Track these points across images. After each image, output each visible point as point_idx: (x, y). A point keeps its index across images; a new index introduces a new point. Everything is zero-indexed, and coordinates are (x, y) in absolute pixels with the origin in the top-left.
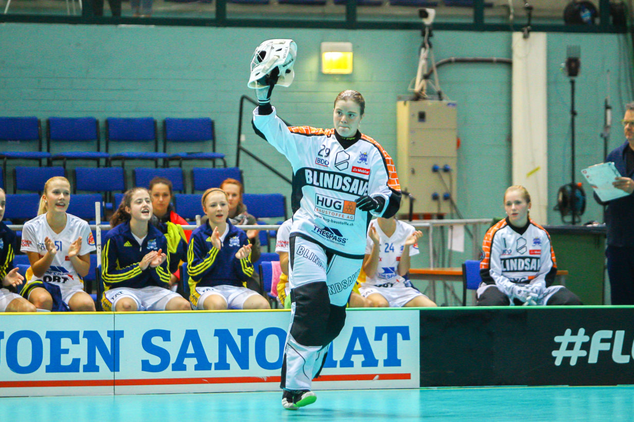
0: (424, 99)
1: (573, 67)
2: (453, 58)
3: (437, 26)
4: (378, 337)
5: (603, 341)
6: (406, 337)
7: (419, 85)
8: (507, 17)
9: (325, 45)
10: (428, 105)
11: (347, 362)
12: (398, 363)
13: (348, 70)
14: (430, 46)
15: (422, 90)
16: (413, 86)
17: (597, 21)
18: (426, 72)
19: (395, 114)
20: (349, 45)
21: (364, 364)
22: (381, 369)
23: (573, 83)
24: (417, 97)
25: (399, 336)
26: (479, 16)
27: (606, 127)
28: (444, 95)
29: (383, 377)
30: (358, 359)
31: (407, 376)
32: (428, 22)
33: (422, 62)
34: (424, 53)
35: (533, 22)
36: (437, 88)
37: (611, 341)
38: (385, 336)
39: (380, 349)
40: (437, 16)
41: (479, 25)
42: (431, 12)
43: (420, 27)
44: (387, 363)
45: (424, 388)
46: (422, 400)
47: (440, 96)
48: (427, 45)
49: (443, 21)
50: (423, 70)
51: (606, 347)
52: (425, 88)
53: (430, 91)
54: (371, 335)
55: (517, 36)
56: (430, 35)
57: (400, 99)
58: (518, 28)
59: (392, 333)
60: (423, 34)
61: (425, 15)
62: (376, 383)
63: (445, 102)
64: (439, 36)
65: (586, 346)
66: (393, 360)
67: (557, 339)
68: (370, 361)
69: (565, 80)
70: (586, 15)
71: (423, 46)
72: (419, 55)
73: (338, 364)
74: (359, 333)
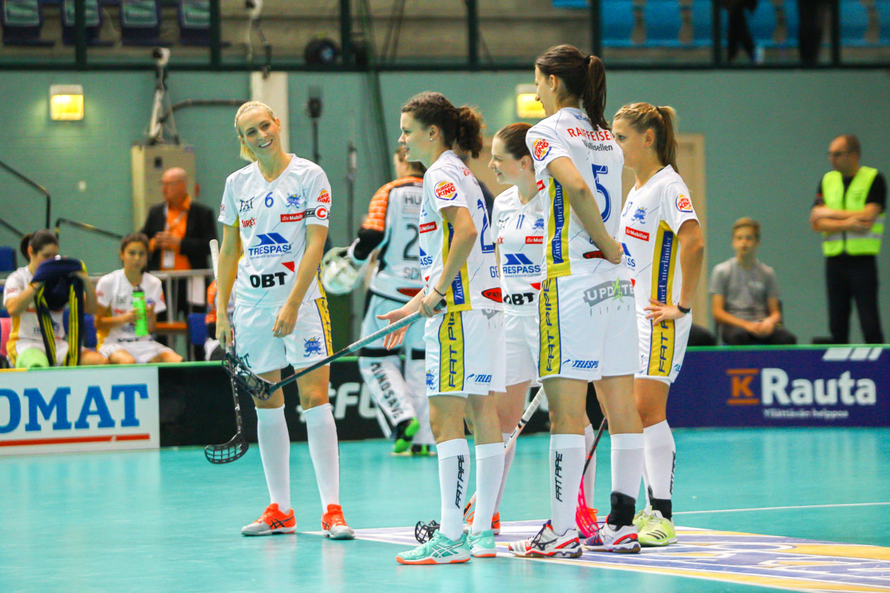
0: (161, 143)
1: (315, 108)
2: (190, 100)
3: (172, 67)
4: (115, 396)
5: (350, 394)
6: (144, 395)
7: (155, 129)
8: (245, 56)
9: (53, 89)
10: (165, 149)
11: (82, 424)
12: (135, 423)
13: (78, 115)
14: (166, 88)
15: (158, 134)
16: (148, 130)
17: (339, 60)
18: (161, 115)
19: (129, 161)
20: (78, 88)
21: (101, 425)
22: (118, 430)
23: (315, 126)
24: (153, 142)
25: (137, 395)
26: (215, 56)
27: (350, 170)
28: (181, 139)
29: (120, 438)
30: (93, 420)
31: (146, 437)
32: (163, 62)
33: (157, 106)
34: (159, 96)
35: (274, 61)
36: (173, 132)
37: (358, 394)
38: (122, 395)
39: (117, 409)
40: (171, 56)
41: (216, 66)
42: (166, 52)
43: (151, 68)
44: (124, 424)
45: (165, 450)
46: (163, 461)
47: (176, 141)
48: (163, 87)
49: (177, 61)
50: (158, 113)
51: (353, 400)
52: (161, 132)
53: (166, 135)
54: (106, 394)
55: (256, 77)
56: (165, 77)
57: (134, 144)
58: (257, 68)
59: (129, 392)
60: (158, 76)
61: (158, 55)
62: (114, 444)
63: (183, 146)
64: (175, 78)
65: (333, 400)
66: (130, 420)
68: (107, 421)
69: (306, 121)
70: (327, 54)
71: (158, 88)
72: (153, 97)
73: (73, 426)
74: (94, 393)
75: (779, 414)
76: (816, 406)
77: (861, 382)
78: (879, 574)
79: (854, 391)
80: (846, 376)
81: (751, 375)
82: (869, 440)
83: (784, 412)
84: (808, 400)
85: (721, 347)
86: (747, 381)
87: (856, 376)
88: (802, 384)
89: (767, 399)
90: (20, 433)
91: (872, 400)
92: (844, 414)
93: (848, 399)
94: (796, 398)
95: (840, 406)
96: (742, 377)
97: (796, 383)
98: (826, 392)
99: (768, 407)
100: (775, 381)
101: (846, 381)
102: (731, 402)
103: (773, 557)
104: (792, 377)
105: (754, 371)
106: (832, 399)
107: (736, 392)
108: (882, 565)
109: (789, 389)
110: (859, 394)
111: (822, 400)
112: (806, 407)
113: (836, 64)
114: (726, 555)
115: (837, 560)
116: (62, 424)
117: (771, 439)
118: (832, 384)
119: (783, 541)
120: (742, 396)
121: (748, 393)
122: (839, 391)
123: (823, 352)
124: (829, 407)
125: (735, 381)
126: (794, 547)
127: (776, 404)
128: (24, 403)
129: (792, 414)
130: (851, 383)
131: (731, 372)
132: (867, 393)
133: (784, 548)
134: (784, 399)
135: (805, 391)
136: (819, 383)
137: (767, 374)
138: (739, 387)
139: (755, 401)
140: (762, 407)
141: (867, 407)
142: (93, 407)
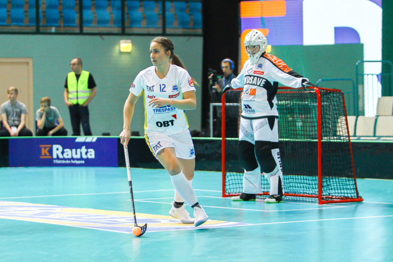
75: (59, 162)
76: (73, 159)
77: (89, 150)
78: (93, 219)
79: (86, 153)
80: (84, 147)
81: (48, 147)
82: (92, 171)
83: (62, 161)
84: (70, 157)
85: (34, 137)
86: (47, 149)
87: (87, 148)
88: (67, 151)
89: (55, 156)
91: (93, 156)
92: (83, 162)
93: (84, 156)
94: (66, 157)
95: (81, 159)
96: (45, 148)
97: (65, 150)
98: (76, 154)
99: (55, 159)
100: (57, 149)
101: (84, 149)
102: (41, 157)
103: (54, 213)
104: (64, 148)
105: (50, 146)
106: (78, 156)
107: (43, 154)
108: (94, 216)
109: (63, 153)
110: (89, 154)
111: (75, 156)
112: (69, 159)
113: (81, 33)
114: (37, 212)
115: (78, 214)
117: (55, 170)
118: (78, 150)
119: (58, 207)
120: (45, 155)
121: (48, 154)
122: (81, 153)
123: (75, 139)
124: (78, 159)
125: (43, 149)
126: (62, 209)
127: (58, 158)
129: (64, 162)
130: (86, 150)
131: (41, 146)
132: (92, 154)
133: (58, 210)
134: (61, 156)
135: (69, 153)
136: (74, 150)
137: (55, 147)
138: (44, 151)
139: (50, 157)
140: (53, 159)
141: (92, 159)
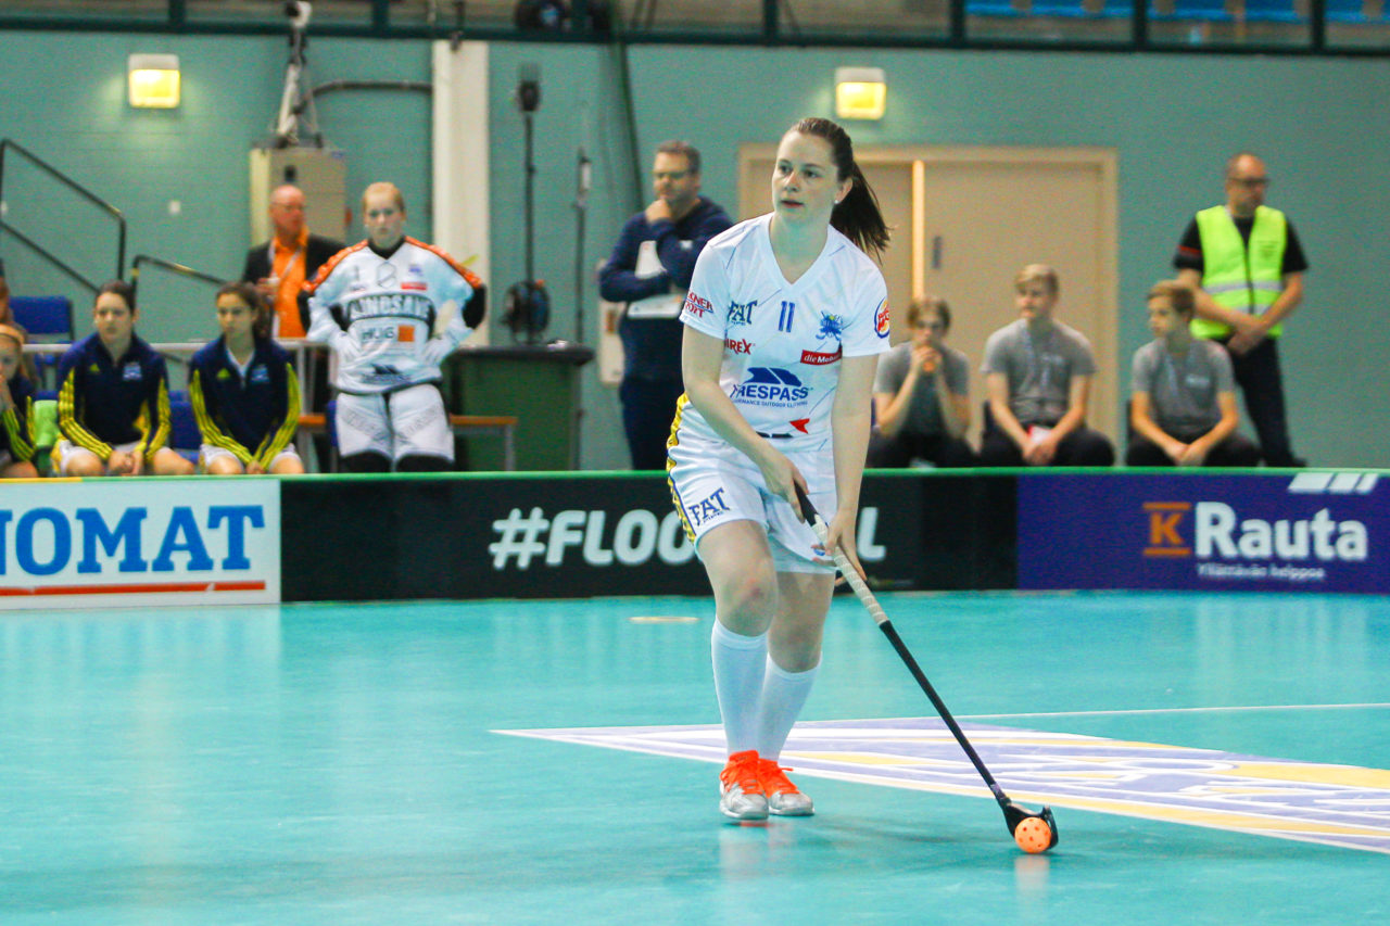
0: (296, 145)
1: (529, 97)
2: (339, 81)
3: (314, 31)
4: (214, 523)
5: (572, 528)
6: (258, 522)
7: (286, 123)
8: (425, 16)
9: (135, 59)
10: (300, 155)
11: (163, 564)
12: (245, 565)
13: (171, 100)
14: (304, 61)
15: (291, 131)
16: (276, 125)
17: (568, 24)
18: (297, 103)
19: (246, 170)
20: (172, 59)
21: (192, 567)
22: (218, 574)
23: (529, 124)
24: (283, 143)
25: (247, 522)
26: (380, 16)
27: (581, 191)
28: (326, 141)
29: (220, 587)
30: (181, 559)
31: (259, 586)
32: (300, 22)
33: (290, 89)
34: (293, 73)
35: (468, 25)
36: (314, 129)
37: (583, 528)
38: (225, 522)
39: (216, 543)
40: (314, 14)
41: (380, 30)
42: (305, 9)
43: (284, 31)
44: (228, 565)
45: (287, 606)
46: (285, 623)
47: (318, 141)
48: (299, 59)
49: (322, 21)
50: (292, 98)
51: (575, 537)
52: (296, 128)
53: (303, 134)
54: (201, 519)
55: (441, 48)
56: (304, 45)
57: (255, 145)
58: (441, 34)
59: (236, 518)
60: (292, 43)
61: (293, 12)
62: (211, 596)
63: (327, 149)
64: (317, 46)
65: (543, 537)
66: (236, 560)
67: (498, 525)
68: (201, 562)
69: (517, 117)
70: (549, 16)
71: (292, 61)
72: (284, 76)
73: (150, 567)
74: (182, 517)
75: (1220, 572)
76: (1277, 560)
77: (1346, 526)
78: (1361, 809)
79: (1334, 539)
80: (1322, 516)
81: (1179, 511)
82: (1356, 611)
83: (1231, 568)
84: (1264, 551)
86: (1174, 519)
87: (1337, 517)
88: (1257, 528)
89: (1203, 549)
90: (69, 576)
91: (1361, 553)
92: (1319, 574)
93: (1324, 552)
94: (1246, 548)
95: (1312, 561)
96: (1166, 515)
97: (1248, 525)
98: (1292, 540)
99: (1204, 561)
100: (1215, 521)
101: (1322, 523)
102: (1148, 552)
103: (1203, 781)
104: (1241, 517)
105: (1184, 506)
106: (1301, 551)
107: (1156, 538)
108: (1366, 796)
109: (1236, 535)
110: (1342, 544)
111: (1286, 551)
112: (1262, 562)
113: (1319, 48)
114: (1132, 776)
115: (1300, 787)
116: (133, 563)
117: (1208, 609)
118: (1301, 528)
119: (1219, 757)
120: (1165, 544)
121: (1175, 539)
122: (1311, 539)
123: (1289, 479)
124: (1297, 563)
125: (1156, 521)
126: (1235, 767)
127: (1217, 557)
128: (77, 530)
129: (1240, 572)
130: (1330, 527)
131: (1149, 506)
132: (1355, 542)
133: (1220, 767)
134: (1228, 550)
135: (1261, 538)
136: (1282, 527)
137: (1205, 511)
138: (1161, 529)
139: (1184, 552)
140: (1195, 560)
141: (1354, 565)
142: (181, 539)
